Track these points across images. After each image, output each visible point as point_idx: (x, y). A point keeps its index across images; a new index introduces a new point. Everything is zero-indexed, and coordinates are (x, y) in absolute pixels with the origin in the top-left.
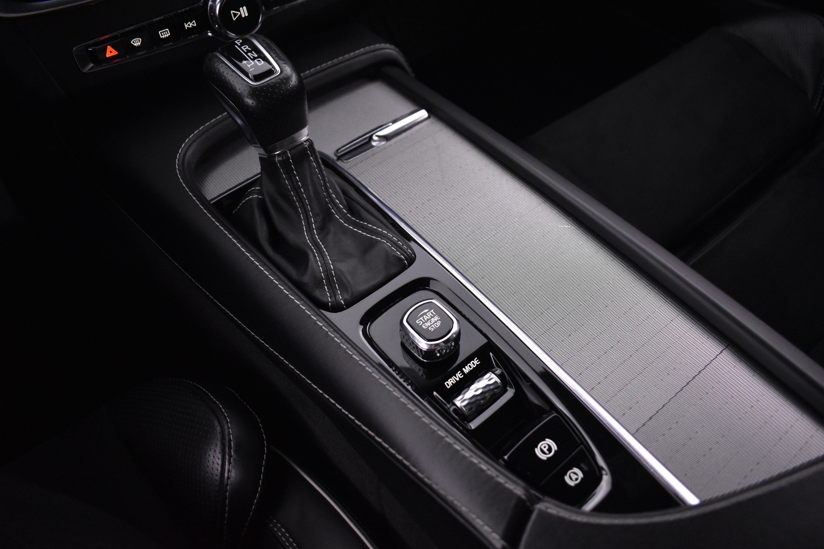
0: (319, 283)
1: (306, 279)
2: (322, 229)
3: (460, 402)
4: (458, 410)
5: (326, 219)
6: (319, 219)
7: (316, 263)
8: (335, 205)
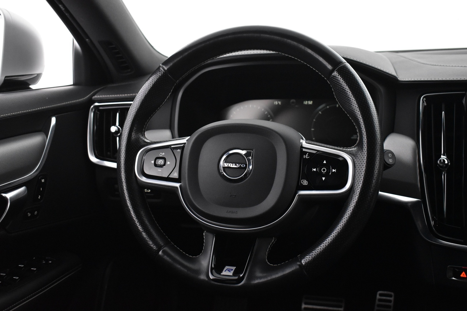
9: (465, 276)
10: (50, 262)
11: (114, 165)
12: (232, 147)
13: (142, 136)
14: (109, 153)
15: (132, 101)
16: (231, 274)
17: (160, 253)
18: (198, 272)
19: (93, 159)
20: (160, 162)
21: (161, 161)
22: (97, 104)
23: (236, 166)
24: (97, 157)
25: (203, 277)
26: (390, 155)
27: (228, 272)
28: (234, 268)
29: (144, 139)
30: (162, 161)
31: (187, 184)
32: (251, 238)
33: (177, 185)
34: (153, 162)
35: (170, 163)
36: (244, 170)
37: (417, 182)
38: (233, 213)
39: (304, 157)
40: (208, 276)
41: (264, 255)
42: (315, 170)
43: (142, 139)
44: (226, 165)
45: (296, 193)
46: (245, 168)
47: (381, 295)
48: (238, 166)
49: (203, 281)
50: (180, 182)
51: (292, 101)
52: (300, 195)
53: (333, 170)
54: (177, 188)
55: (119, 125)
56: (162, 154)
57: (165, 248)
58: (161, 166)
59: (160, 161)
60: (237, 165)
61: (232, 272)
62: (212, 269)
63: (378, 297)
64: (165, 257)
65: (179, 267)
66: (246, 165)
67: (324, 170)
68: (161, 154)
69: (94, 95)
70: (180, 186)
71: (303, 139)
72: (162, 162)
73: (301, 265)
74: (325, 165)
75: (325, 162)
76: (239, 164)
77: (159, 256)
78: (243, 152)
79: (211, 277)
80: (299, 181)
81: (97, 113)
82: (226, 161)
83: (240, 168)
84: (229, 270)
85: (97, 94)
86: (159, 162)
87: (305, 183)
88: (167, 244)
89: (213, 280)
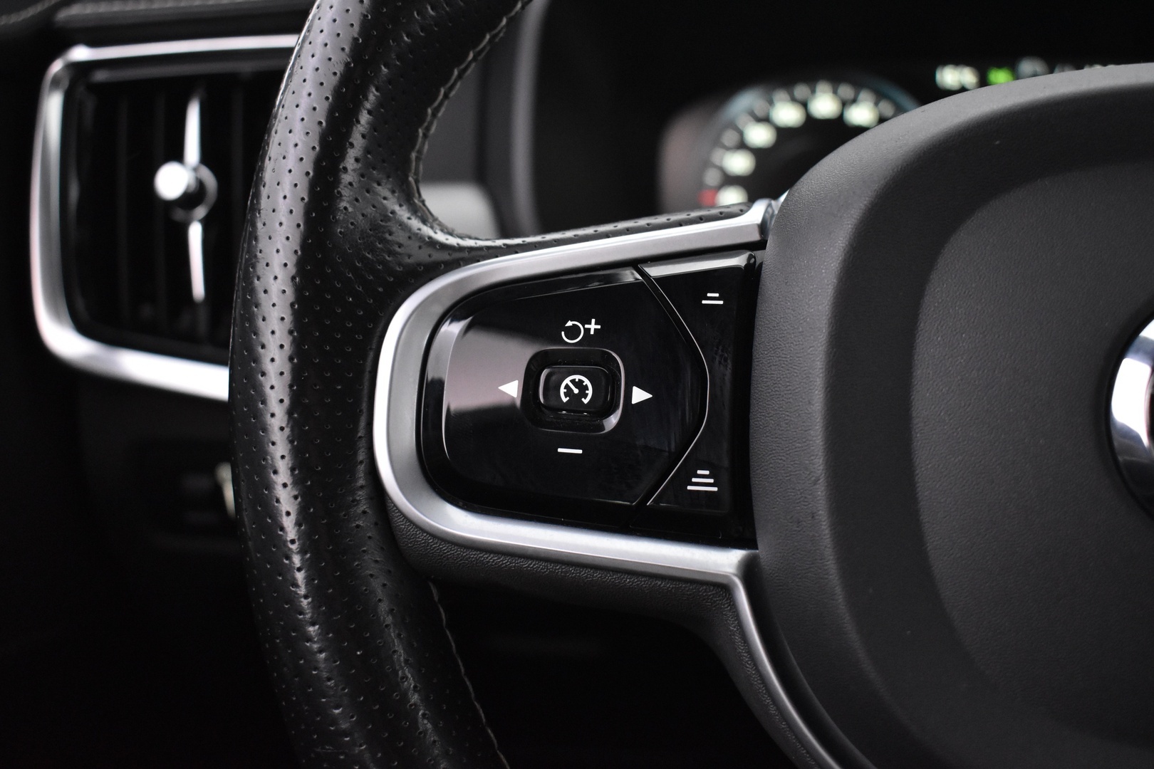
15: (296, 28)
21: (579, 384)
22: (81, 53)
30: (587, 382)
33: (724, 562)
35: (648, 396)
50: (745, 542)
54: (721, 588)
59: (567, 381)
68: (573, 332)
70: (750, 572)
72: (590, 392)
81: (84, 101)
86: (563, 390)
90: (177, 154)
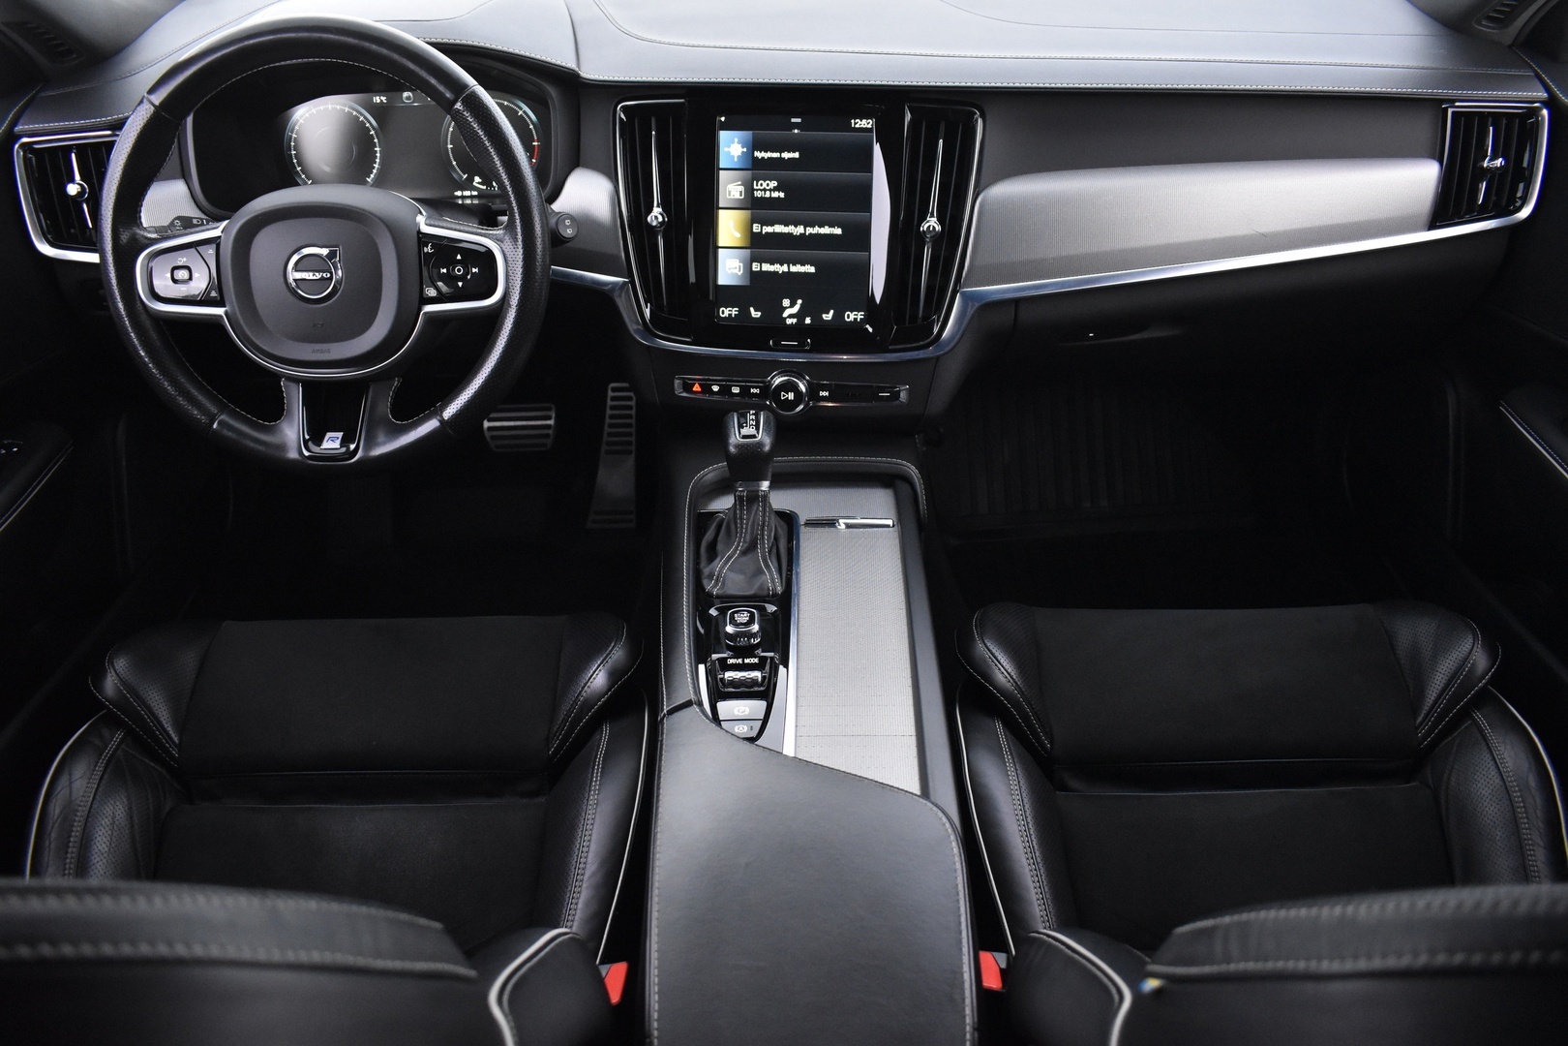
0: (710, 576)
1: (706, 571)
2: (744, 553)
3: (729, 675)
4: (722, 680)
5: (751, 548)
6: (746, 545)
7: (718, 564)
8: (764, 543)
9: (699, 389)
10: (15, 449)
11: (93, 258)
12: (303, 244)
13: (138, 227)
14: (72, 231)
16: (337, 445)
17: (215, 426)
18: (283, 447)
19: (45, 249)
20: (182, 274)
22: (25, 140)
23: (315, 278)
24: (53, 245)
25: (293, 455)
26: (568, 222)
27: (332, 443)
28: (340, 435)
29: (142, 233)
30: (185, 273)
31: (237, 308)
32: (358, 387)
33: (219, 311)
34: (169, 275)
35: (199, 275)
36: (329, 281)
37: (620, 251)
38: (322, 352)
39: (426, 250)
40: (301, 453)
41: (385, 408)
42: (445, 271)
43: (139, 234)
44: (299, 275)
45: (420, 310)
46: (331, 278)
47: (614, 390)
48: (318, 276)
49: (293, 462)
50: (225, 306)
51: (405, 94)
52: (425, 313)
53: (474, 270)
54: (221, 316)
55: (82, 180)
56: (182, 261)
57: (222, 417)
58: (184, 282)
59: (180, 273)
60: (317, 274)
61: (338, 441)
62: (306, 442)
63: (610, 394)
64: (226, 433)
65: (252, 444)
66: (331, 273)
67: (459, 271)
68: (180, 261)
69: (14, 123)
70: (226, 313)
71: (421, 213)
72: (186, 275)
73: (442, 421)
74: (459, 262)
75: (459, 257)
76: (318, 271)
77: (215, 431)
78: (324, 252)
79: (306, 454)
80: (422, 290)
81: (30, 158)
82: (296, 268)
83: (322, 279)
84: (333, 439)
85: (21, 121)
86: (180, 275)
87: (432, 292)
88: (223, 408)
89: (309, 458)
90: (72, 180)
